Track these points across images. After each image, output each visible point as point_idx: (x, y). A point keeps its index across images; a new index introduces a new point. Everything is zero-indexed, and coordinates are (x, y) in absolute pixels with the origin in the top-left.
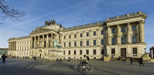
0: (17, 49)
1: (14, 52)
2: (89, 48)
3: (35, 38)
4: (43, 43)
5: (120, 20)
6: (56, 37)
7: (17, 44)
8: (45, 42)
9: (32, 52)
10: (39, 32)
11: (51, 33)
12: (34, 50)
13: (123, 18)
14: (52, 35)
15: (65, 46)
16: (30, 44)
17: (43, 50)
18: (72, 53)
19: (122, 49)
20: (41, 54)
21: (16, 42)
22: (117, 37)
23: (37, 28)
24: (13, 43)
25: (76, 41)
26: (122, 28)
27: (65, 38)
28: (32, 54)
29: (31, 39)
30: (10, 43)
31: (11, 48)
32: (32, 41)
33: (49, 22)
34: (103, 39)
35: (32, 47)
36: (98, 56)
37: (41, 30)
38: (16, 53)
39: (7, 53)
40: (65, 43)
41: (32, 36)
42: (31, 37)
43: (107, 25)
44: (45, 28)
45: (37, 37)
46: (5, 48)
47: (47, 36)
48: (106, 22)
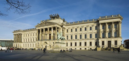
0: (23, 41)
1: (20, 44)
2: (86, 41)
3: (41, 30)
4: (48, 36)
5: (108, 19)
6: (59, 30)
7: (23, 36)
8: (50, 35)
9: (37, 44)
10: (44, 25)
11: (55, 26)
12: (39, 42)
13: (109, 18)
14: (56, 29)
15: (67, 39)
16: (36, 36)
17: (48, 42)
18: (74, 44)
19: (108, 41)
20: (46, 46)
21: (21, 34)
22: (106, 33)
23: (42, 21)
24: (18, 35)
25: (76, 35)
26: (109, 26)
27: (67, 32)
28: (37, 46)
29: (36, 32)
30: (15, 35)
31: (16, 40)
32: (37, 34)
33: (53, 16)
34: (96, 33)
35: (37, 39)
36: (93, 47)
37: (46, 23)
38: (22, 45)
39: (13, 45)
40: (67, 36)
41: (37, 28)
42: (36, 30)
43: (100, 23)
44: (50, 21)
45: (42, 30)
46: (10, 40)
47: (52, 29)
48: (99, 19)
